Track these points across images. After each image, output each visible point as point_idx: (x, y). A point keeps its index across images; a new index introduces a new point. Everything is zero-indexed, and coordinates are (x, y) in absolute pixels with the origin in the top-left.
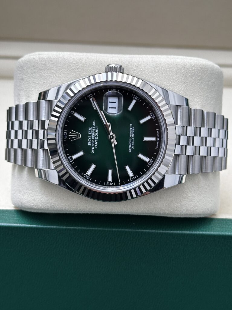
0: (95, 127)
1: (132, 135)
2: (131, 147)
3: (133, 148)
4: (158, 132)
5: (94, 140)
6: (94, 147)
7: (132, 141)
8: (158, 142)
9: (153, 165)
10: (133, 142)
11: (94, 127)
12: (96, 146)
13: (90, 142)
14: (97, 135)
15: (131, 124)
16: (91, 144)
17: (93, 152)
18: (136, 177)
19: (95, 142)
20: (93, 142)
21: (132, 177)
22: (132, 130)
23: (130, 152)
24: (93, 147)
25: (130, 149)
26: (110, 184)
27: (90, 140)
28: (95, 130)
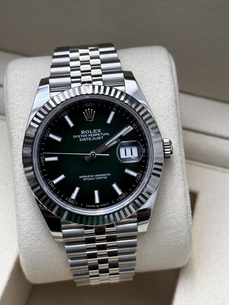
0: (102, 136)
1: (99, 177)
2: (85, 178)
3: (84, 180)
4: (106, 204)
5: (88, 137)
6: (80, 138)
7: (92, 177)
8: (95, 206)
9: (69, 205)
10: (91, 179)
11: (102, 134)
12: (81, 140)
13: (85, 133)
14: (93, 139)
15: (110, 174)
16: (83, 134)
17: (74, 137)
18: (54, 188)
19: (85, 138)
20: (86, 136)
21: (53, 183)
22: (104, 176)
23: (80, 177)
24: (80, 136)
25: (83, 177)
26: (42, 160)
27: (87, 132)
28: (99, 136)
